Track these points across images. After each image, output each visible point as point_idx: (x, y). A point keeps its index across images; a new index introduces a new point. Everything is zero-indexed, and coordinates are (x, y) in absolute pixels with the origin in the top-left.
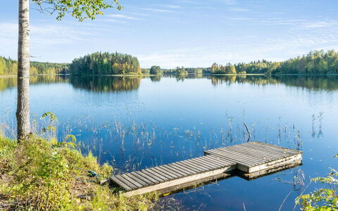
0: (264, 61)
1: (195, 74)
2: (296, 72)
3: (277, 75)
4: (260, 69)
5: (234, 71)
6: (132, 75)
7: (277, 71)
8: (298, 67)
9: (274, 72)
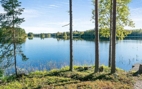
0: (77, 31)
1: (48, 36)
2: (90, 36)
3: (83, 37)
4: (75, 34)
5: (66, 35)
6: (22, 37)
7: (83, 35)
8: (90, 34)
9: (82, 36)
